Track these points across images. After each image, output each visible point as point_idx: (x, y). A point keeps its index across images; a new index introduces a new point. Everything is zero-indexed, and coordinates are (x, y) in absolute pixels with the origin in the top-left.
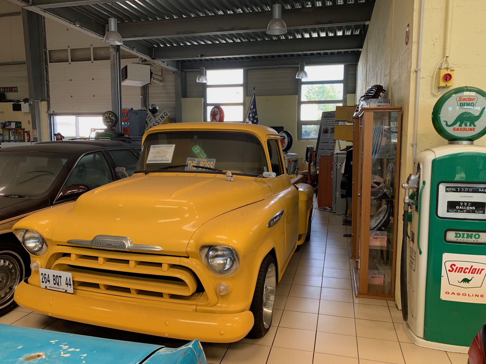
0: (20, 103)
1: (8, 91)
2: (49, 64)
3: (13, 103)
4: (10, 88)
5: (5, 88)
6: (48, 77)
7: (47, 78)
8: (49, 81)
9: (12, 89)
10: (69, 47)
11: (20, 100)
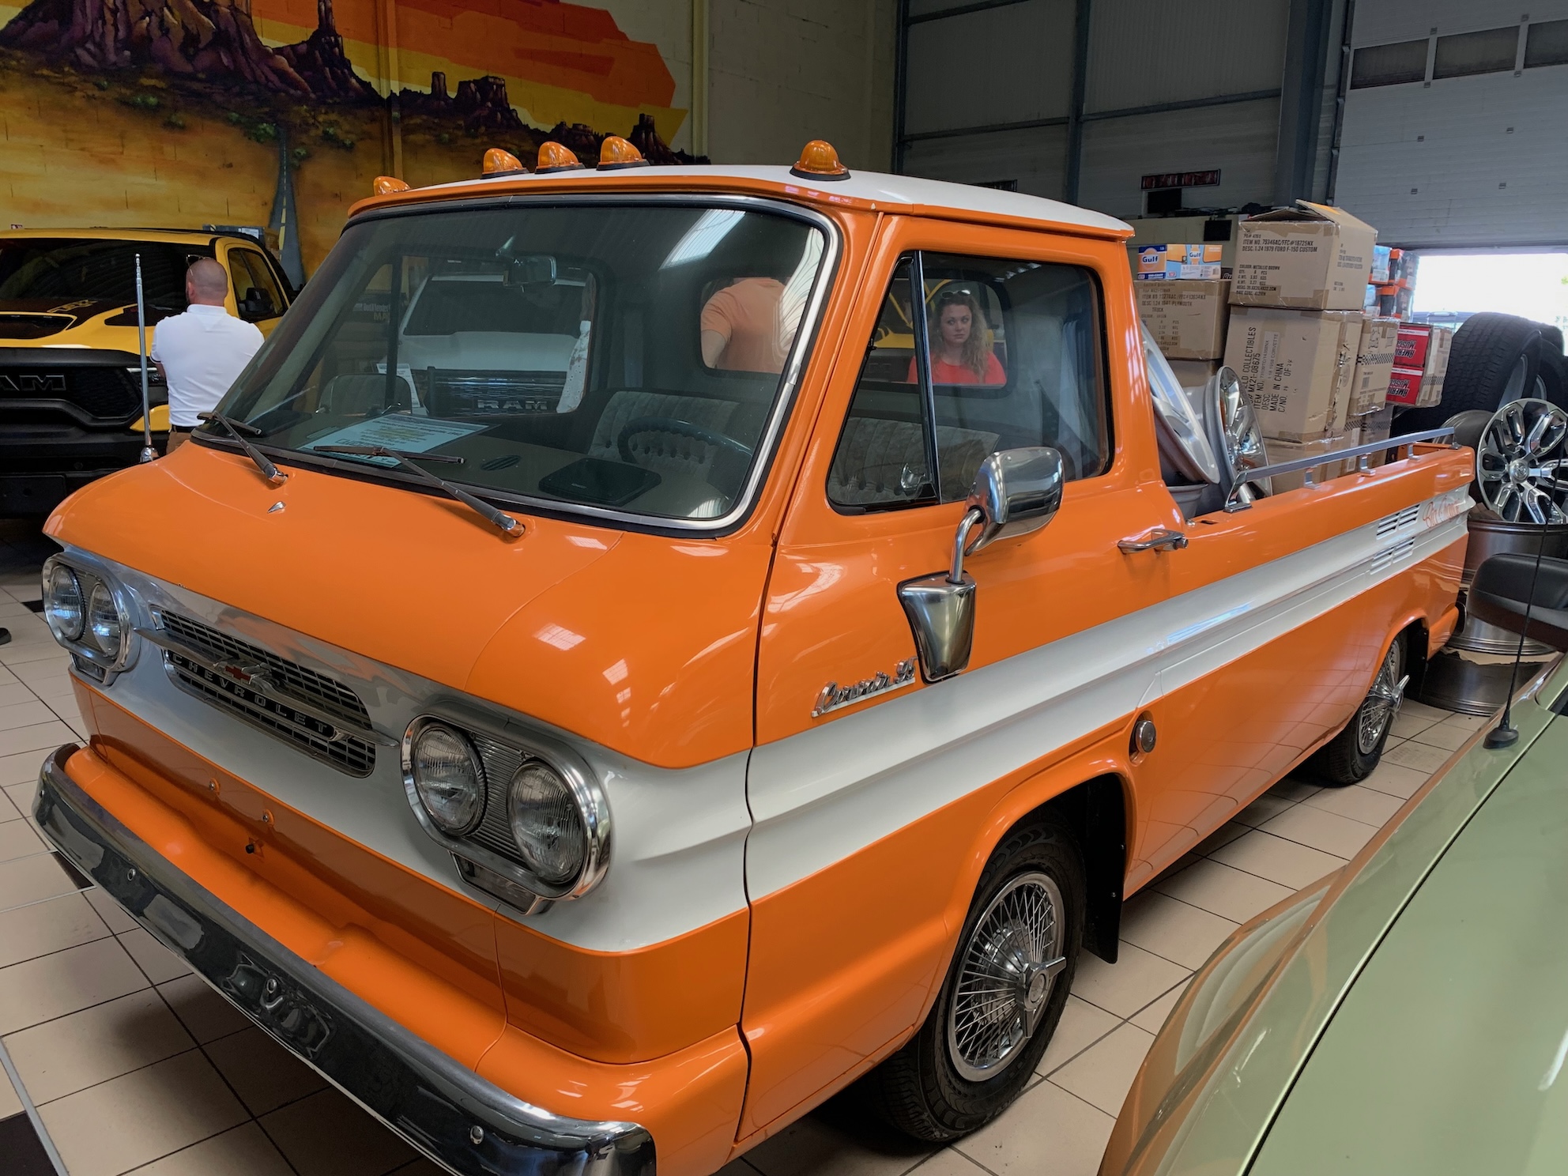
0: (1228, 217)
1: (1188, 185)
2: (1349, 92)
3: (1207, 218)
4: (1198, 175)
5: (1180, 175)
6: (1340, 135)
7: (1336, 138)
8: (1341, 145)
9: (1206, 178)
10: (1434, 31)
11: (1229, 210)
